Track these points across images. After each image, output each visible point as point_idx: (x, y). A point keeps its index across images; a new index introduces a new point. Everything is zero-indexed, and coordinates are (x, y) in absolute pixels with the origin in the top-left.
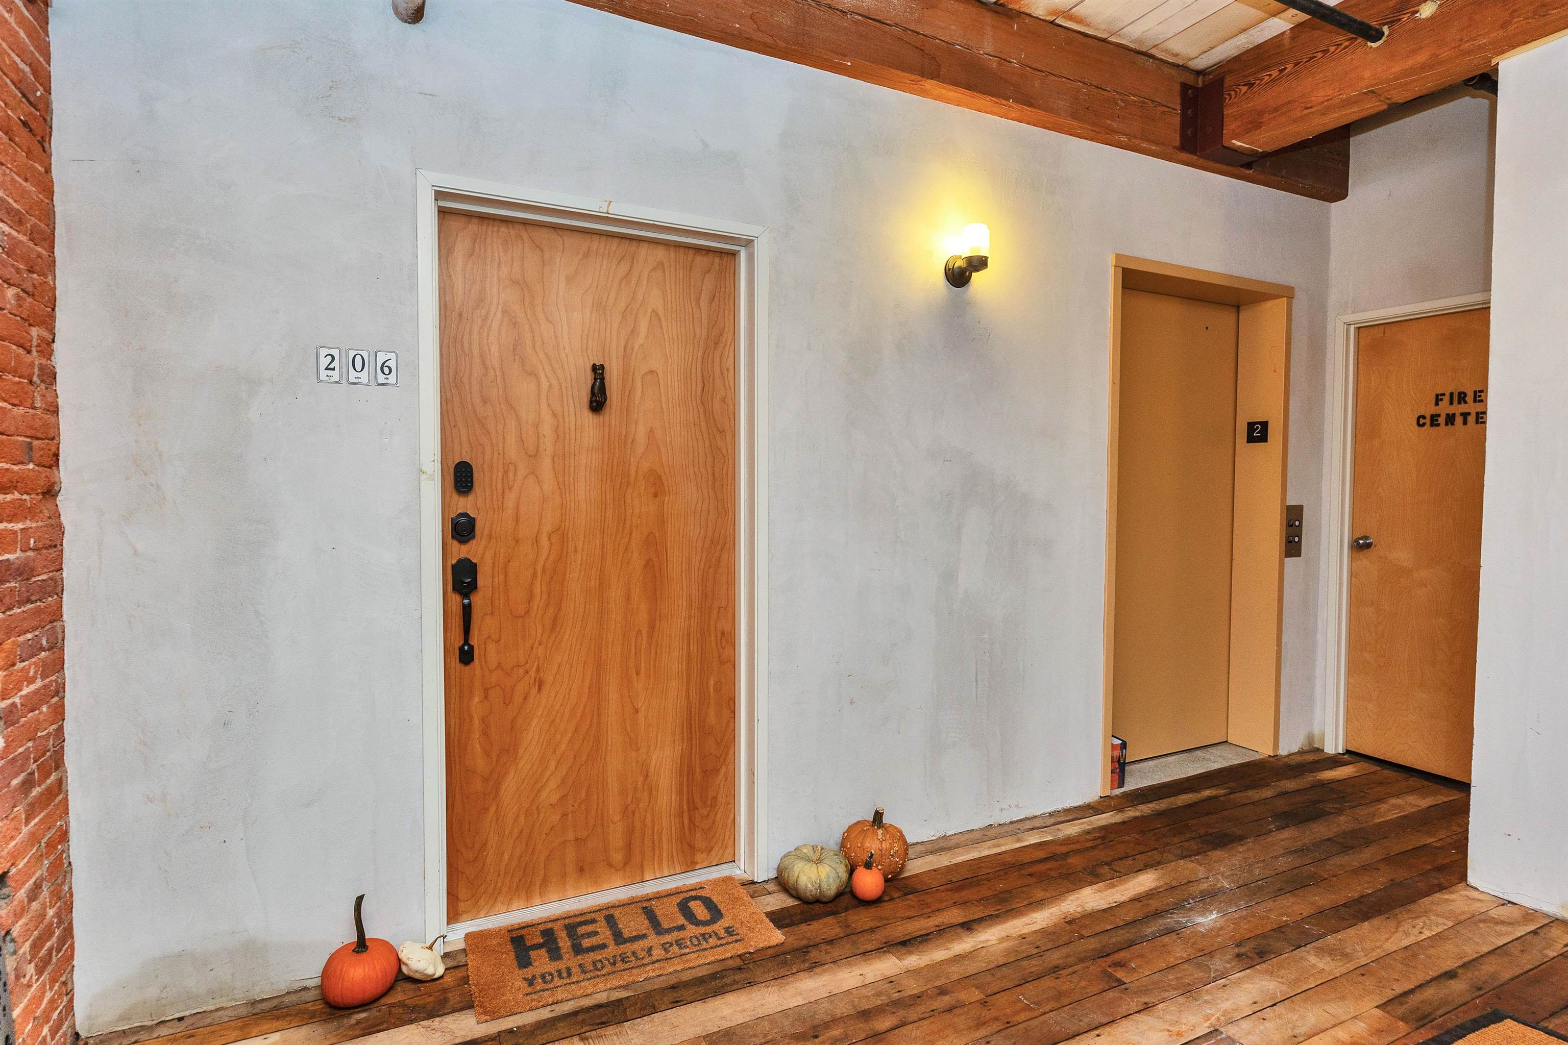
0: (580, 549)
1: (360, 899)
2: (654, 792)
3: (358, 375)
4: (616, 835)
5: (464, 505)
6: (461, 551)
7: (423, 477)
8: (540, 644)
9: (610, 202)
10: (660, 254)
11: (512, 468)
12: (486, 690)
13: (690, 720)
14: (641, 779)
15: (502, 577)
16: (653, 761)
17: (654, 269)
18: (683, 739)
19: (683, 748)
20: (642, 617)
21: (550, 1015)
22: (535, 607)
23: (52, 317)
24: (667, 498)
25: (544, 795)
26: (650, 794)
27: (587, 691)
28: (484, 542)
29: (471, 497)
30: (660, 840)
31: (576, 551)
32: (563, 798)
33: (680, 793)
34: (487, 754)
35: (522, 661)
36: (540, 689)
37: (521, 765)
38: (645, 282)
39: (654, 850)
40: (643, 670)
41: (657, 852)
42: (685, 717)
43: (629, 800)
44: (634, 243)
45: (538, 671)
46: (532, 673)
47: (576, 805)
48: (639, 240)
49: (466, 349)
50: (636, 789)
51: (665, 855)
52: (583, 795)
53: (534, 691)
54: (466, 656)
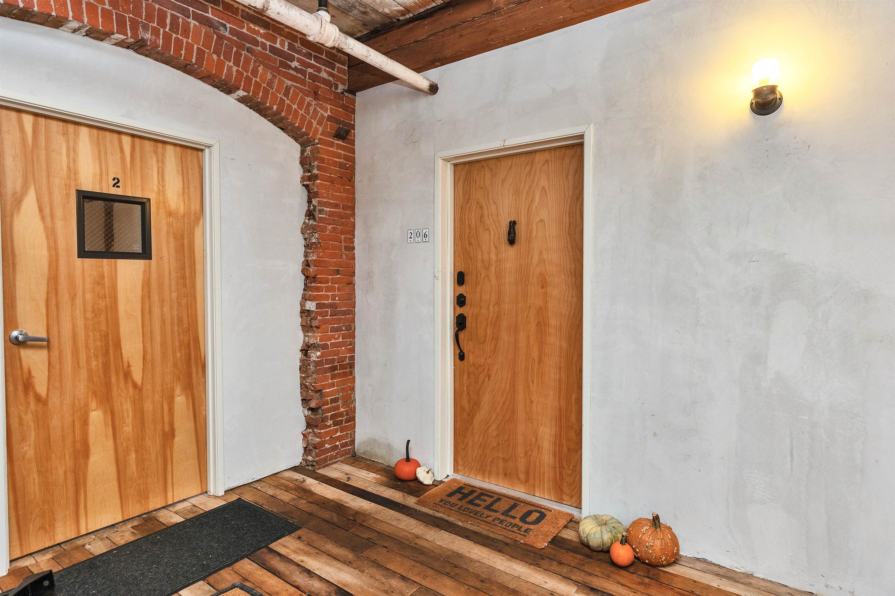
0: (506, 314)
1: (409, 441)
2: (540, 450)
3: (418, 239)
4: (522, 464)
5: (462, 290)
6: (460, 311)
7: (435, 278)
8: (489, 357)
9: (505, 140)
10: (546, 155)
11: (479, 274)
12: (469, 374)
13: (560, 416)
14: (534, 440)
15: (475, 324)
16: (540, 432)
17: (544, 165)
18: (556, 425)
19: (556, 431)
20: (535, 353)
21: (432, 514)
22: (488, 339)
23: (354, 231)
24: (548, 289)
25: (490, 431)
26: (538, 450)
27: (509, 385)
28: (469, 307)
29: (464, 286)
30: (544, 477)
31: (504, 315)
32: (498, 435)
33: (555, 455)
34: (469, 402)
35: (482, 365)
36: (489, 379)
37: (481, 412)
38: (538, 174)
39: (540, 480)
40: (535, 381)
41: (542, 483)
42: (558, 413)
43: (528, 449)
44: (533, 154)
45: (488, 370)
46: (486, 370)
47: (504, 441)
48: (535, 151)
49: (463, 222)
50: (531, 445)
51: (546, 486)
52: (507, 437)
53: (487, 379)
54: (461, 357)
